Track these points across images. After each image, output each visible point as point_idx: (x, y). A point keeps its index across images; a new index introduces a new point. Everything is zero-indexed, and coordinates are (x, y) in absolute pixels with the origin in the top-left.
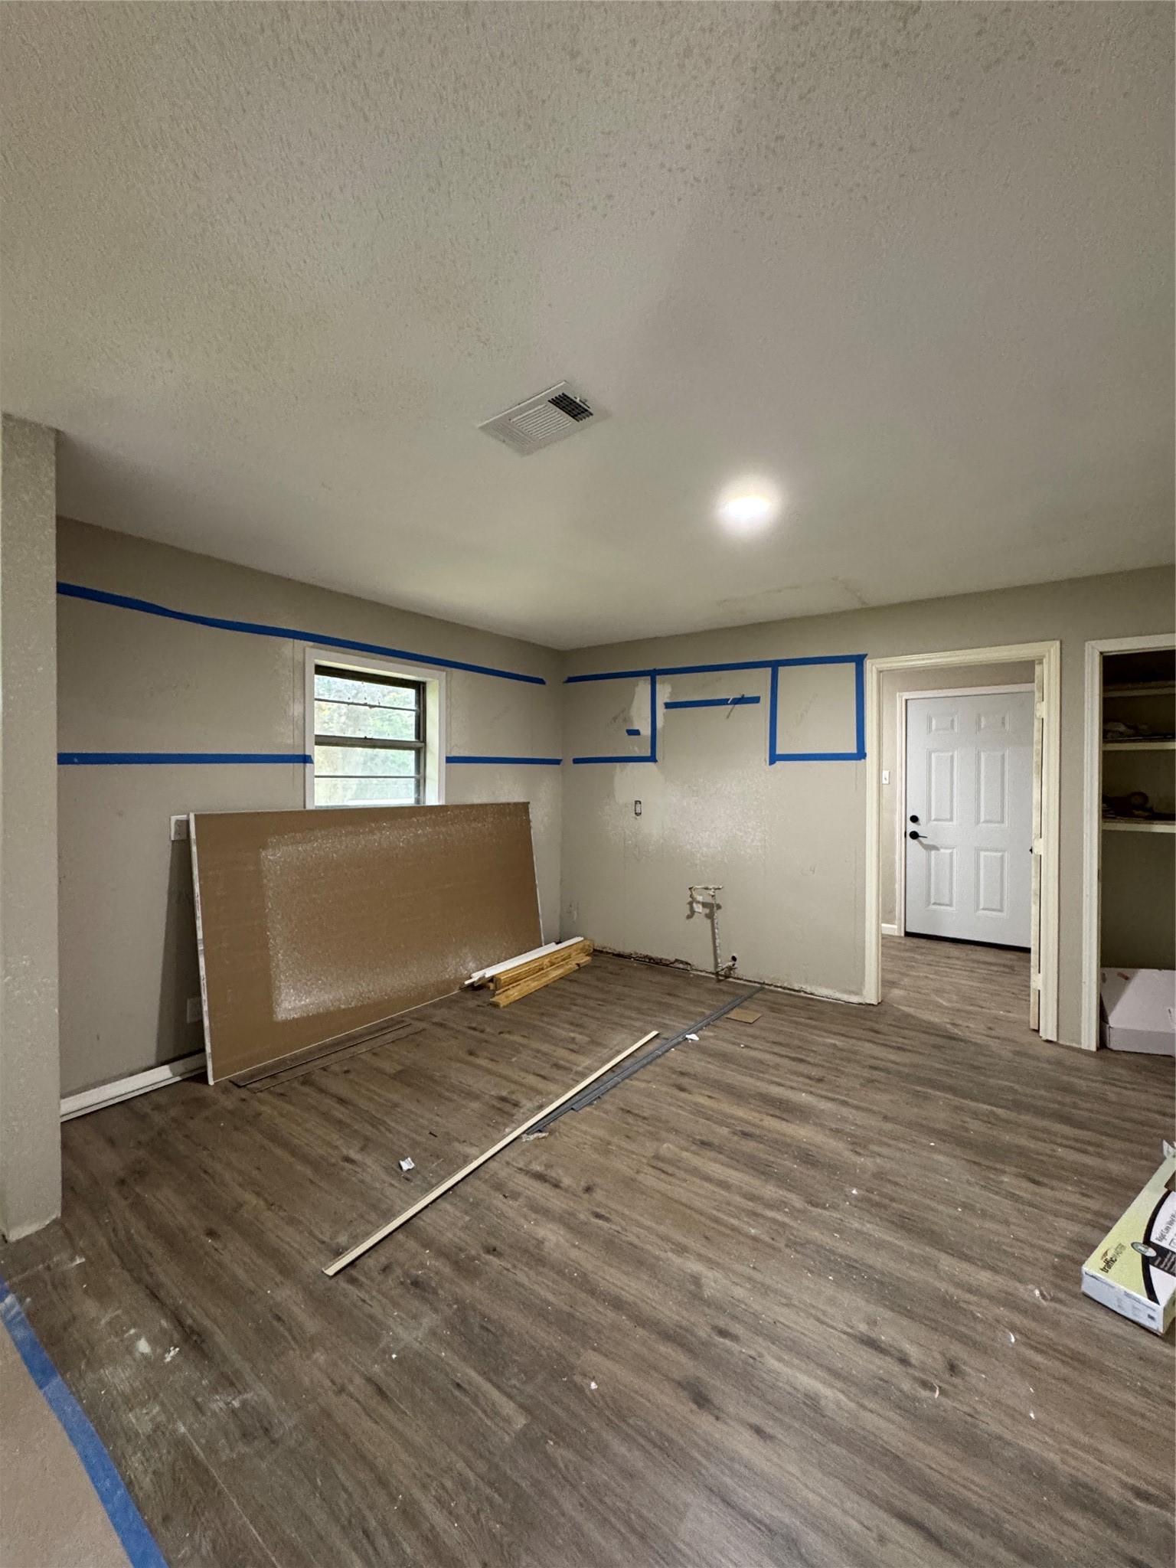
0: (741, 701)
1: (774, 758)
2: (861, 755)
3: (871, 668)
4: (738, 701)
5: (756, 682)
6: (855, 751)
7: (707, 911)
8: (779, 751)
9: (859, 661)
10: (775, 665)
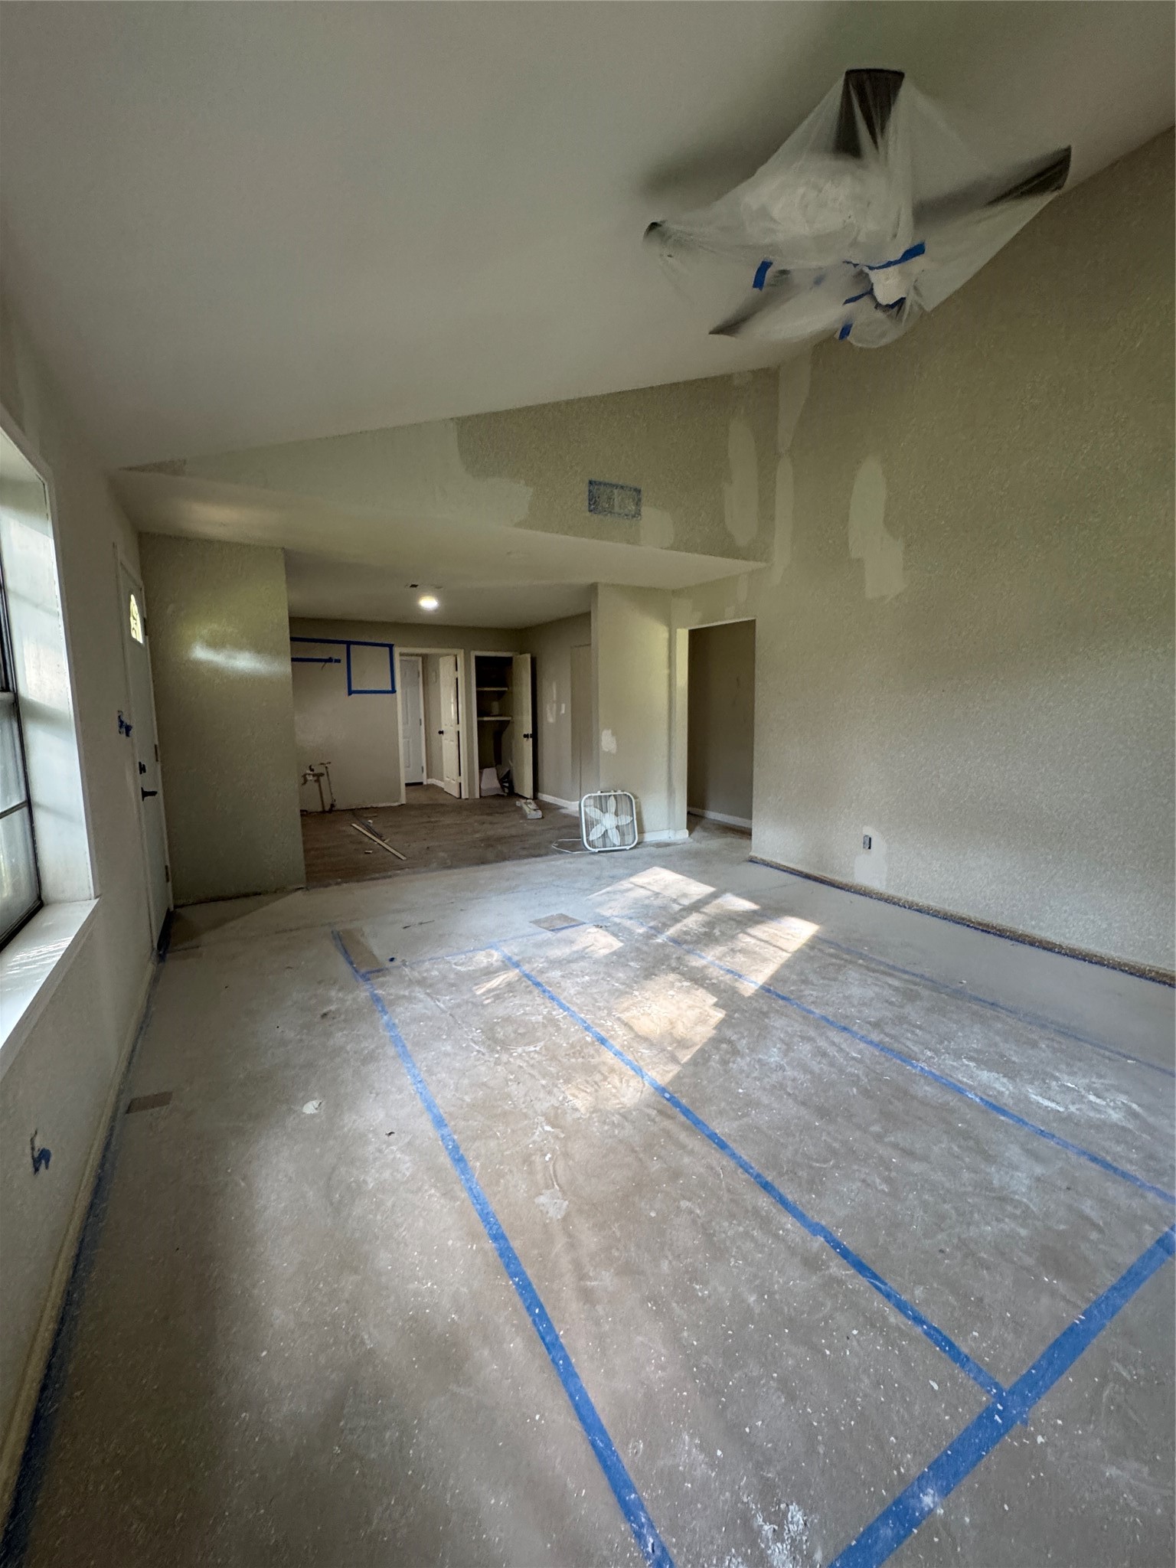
0: (330, 660)
1: (350, 692)
2: (393, 691)
3: (397, 651)
4: (326, 661)
5: (339, 652)
6: (390, 689)
7: (315, 778)
8: (353, 689)
9: (391, 647)
10: (349, 644)
